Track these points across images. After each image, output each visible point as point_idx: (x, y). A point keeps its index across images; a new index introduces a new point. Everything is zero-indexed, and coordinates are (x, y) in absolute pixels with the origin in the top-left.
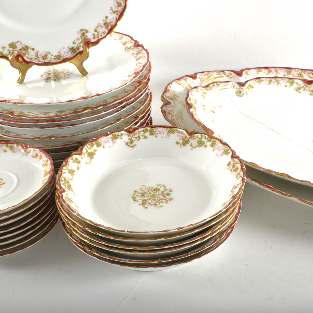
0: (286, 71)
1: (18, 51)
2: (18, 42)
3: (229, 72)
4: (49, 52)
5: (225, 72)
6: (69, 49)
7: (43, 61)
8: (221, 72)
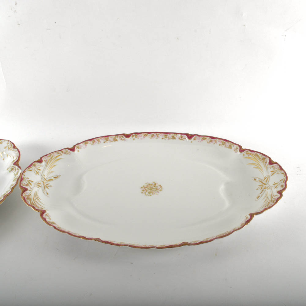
0: (105, 139)
3: (65, 150)
5: (62, 150)
8: (59, 151)
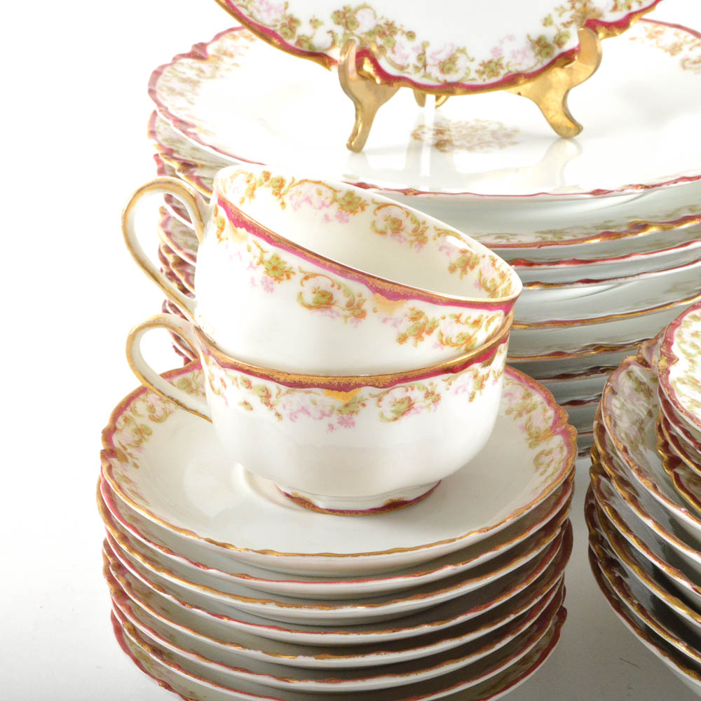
1: (363, 36)
2: (364, 7)
4: (461, 48)
6: (531, 40)
7: (443, 78)
